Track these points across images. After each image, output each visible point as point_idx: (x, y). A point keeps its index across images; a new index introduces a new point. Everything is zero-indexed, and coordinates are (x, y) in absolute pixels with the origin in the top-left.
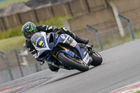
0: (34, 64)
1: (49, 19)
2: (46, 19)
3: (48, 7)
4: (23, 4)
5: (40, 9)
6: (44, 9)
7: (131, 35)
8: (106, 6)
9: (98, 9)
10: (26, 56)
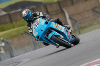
0: (9, 52)
1: (20, 20)
2: (17, 21)
3: (19, 12)
4: (1, 10)
5: (13, 13)
6: (15, 13)
7: (78, 31)
8: (60, 11)
9: (54, 13)
10: (3, 47)
